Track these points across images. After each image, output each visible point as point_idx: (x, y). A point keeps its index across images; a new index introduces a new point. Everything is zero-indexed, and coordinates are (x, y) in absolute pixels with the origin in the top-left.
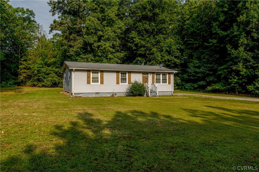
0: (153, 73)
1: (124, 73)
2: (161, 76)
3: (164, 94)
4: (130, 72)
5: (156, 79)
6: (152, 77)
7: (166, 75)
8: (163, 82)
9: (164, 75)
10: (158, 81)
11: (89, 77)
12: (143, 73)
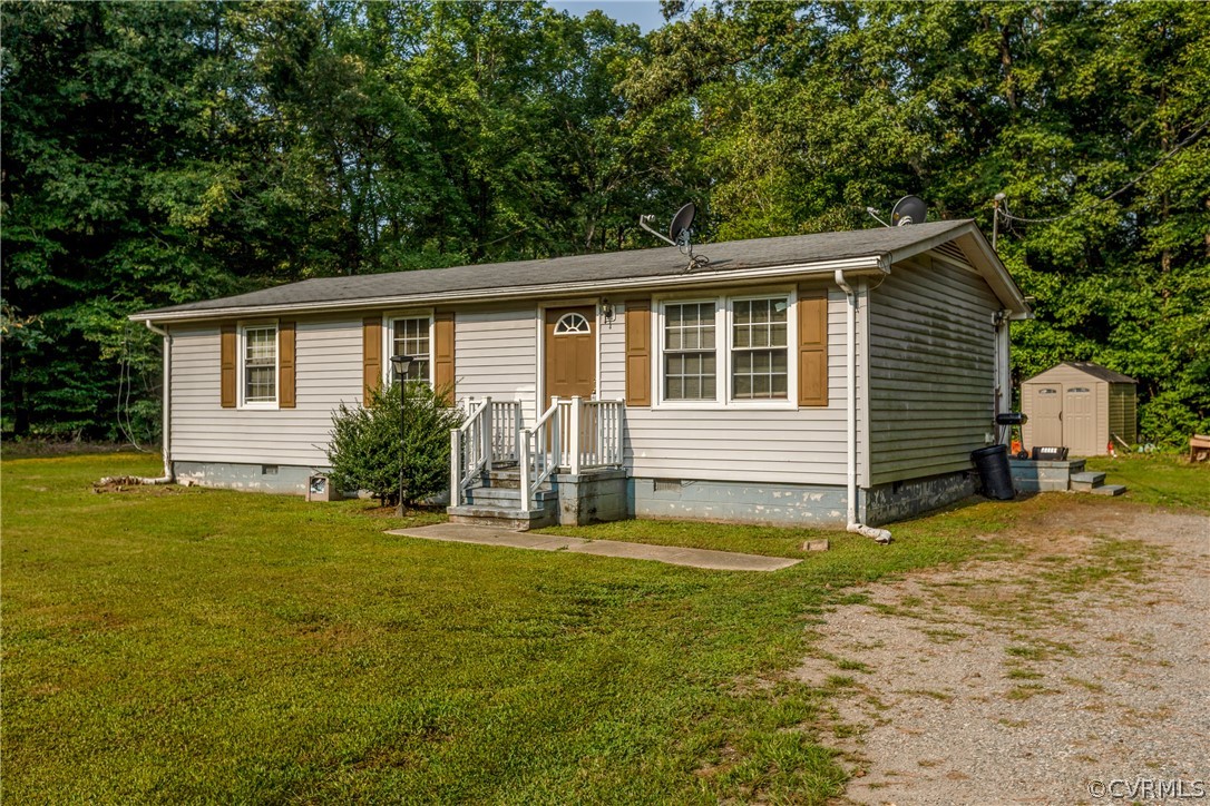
0: (637, 300)
1: (410, 320)
2: (723, 320)
3: (760, 511)
4: (448, 312)
5: (669, 357)
6: (622, 338)
7: (779, 308)
8: (739, 388)
9: (760, 307)
10: (688, 375)
11: (228, 367)
12: (548, 310)
